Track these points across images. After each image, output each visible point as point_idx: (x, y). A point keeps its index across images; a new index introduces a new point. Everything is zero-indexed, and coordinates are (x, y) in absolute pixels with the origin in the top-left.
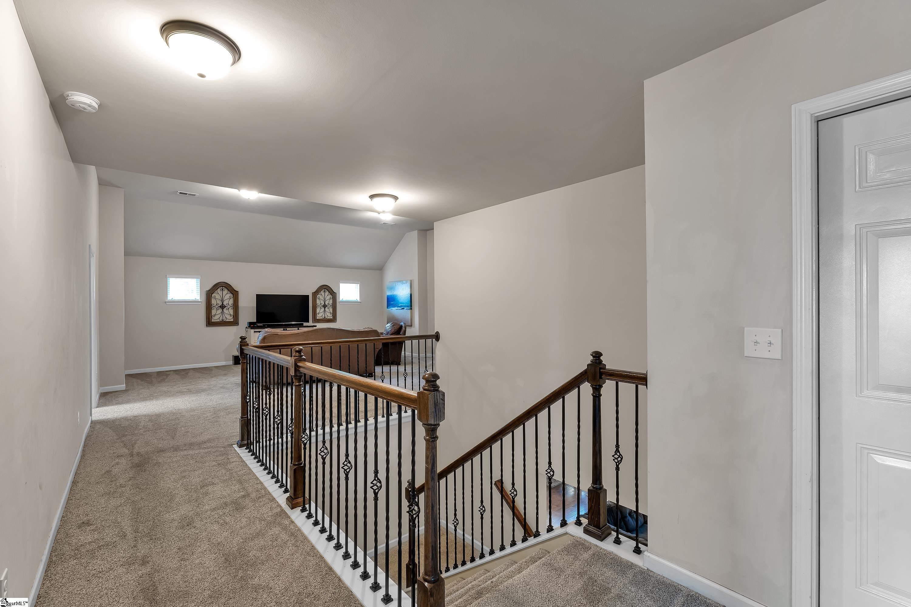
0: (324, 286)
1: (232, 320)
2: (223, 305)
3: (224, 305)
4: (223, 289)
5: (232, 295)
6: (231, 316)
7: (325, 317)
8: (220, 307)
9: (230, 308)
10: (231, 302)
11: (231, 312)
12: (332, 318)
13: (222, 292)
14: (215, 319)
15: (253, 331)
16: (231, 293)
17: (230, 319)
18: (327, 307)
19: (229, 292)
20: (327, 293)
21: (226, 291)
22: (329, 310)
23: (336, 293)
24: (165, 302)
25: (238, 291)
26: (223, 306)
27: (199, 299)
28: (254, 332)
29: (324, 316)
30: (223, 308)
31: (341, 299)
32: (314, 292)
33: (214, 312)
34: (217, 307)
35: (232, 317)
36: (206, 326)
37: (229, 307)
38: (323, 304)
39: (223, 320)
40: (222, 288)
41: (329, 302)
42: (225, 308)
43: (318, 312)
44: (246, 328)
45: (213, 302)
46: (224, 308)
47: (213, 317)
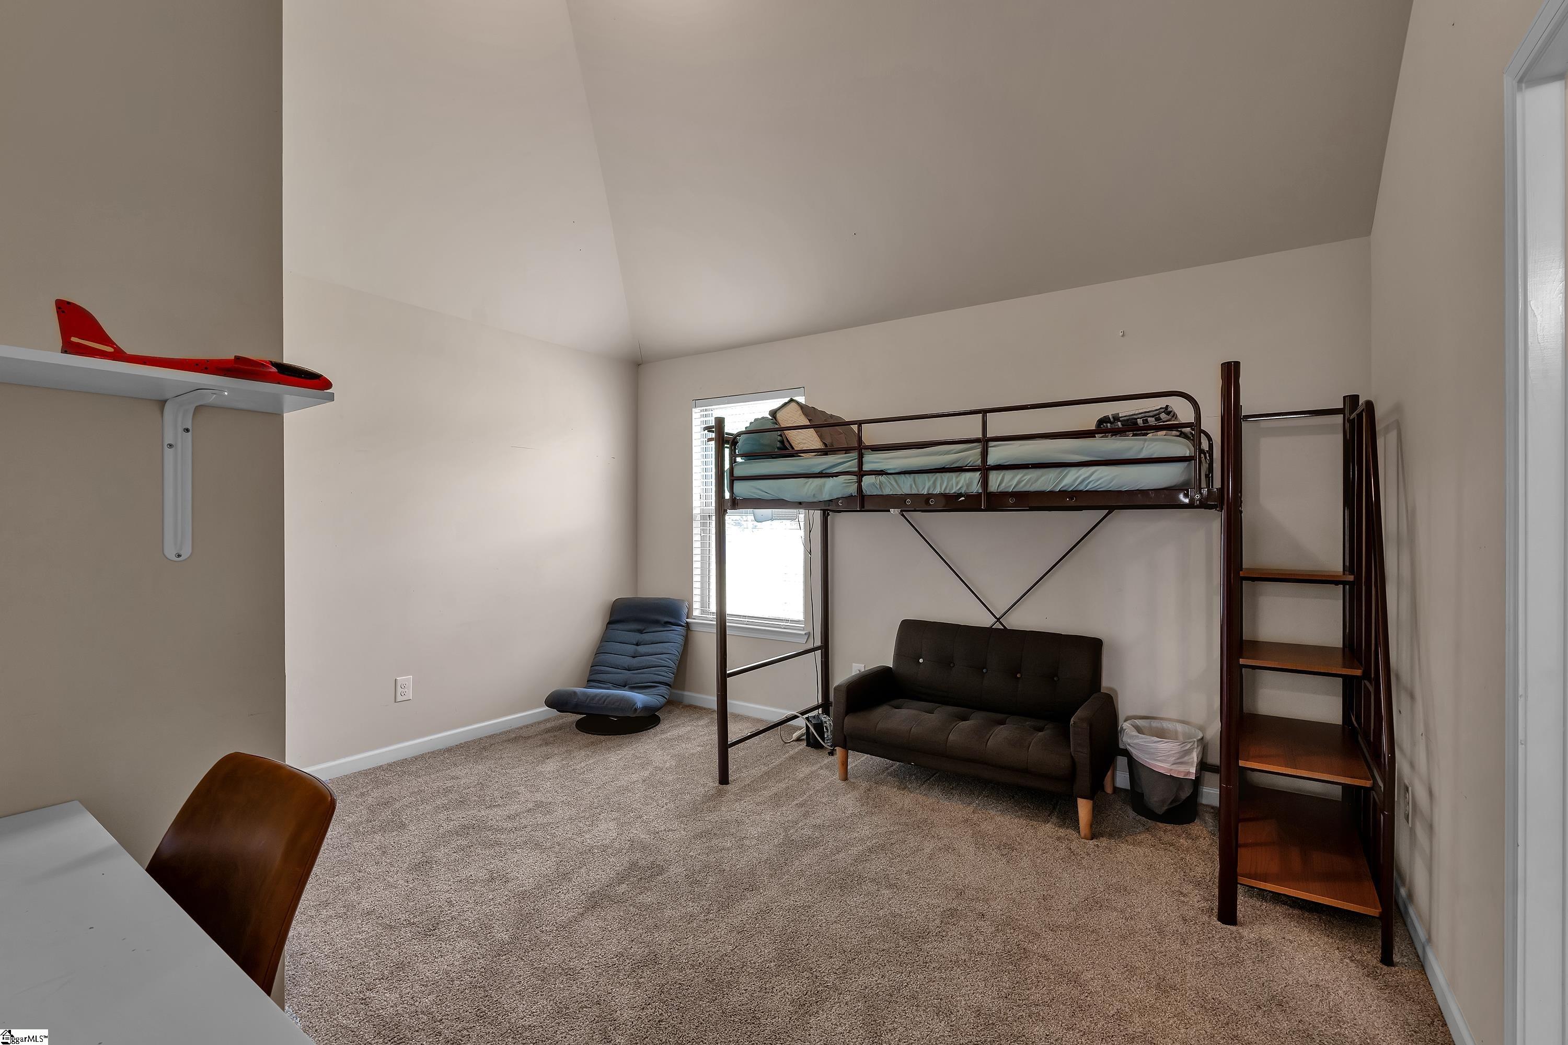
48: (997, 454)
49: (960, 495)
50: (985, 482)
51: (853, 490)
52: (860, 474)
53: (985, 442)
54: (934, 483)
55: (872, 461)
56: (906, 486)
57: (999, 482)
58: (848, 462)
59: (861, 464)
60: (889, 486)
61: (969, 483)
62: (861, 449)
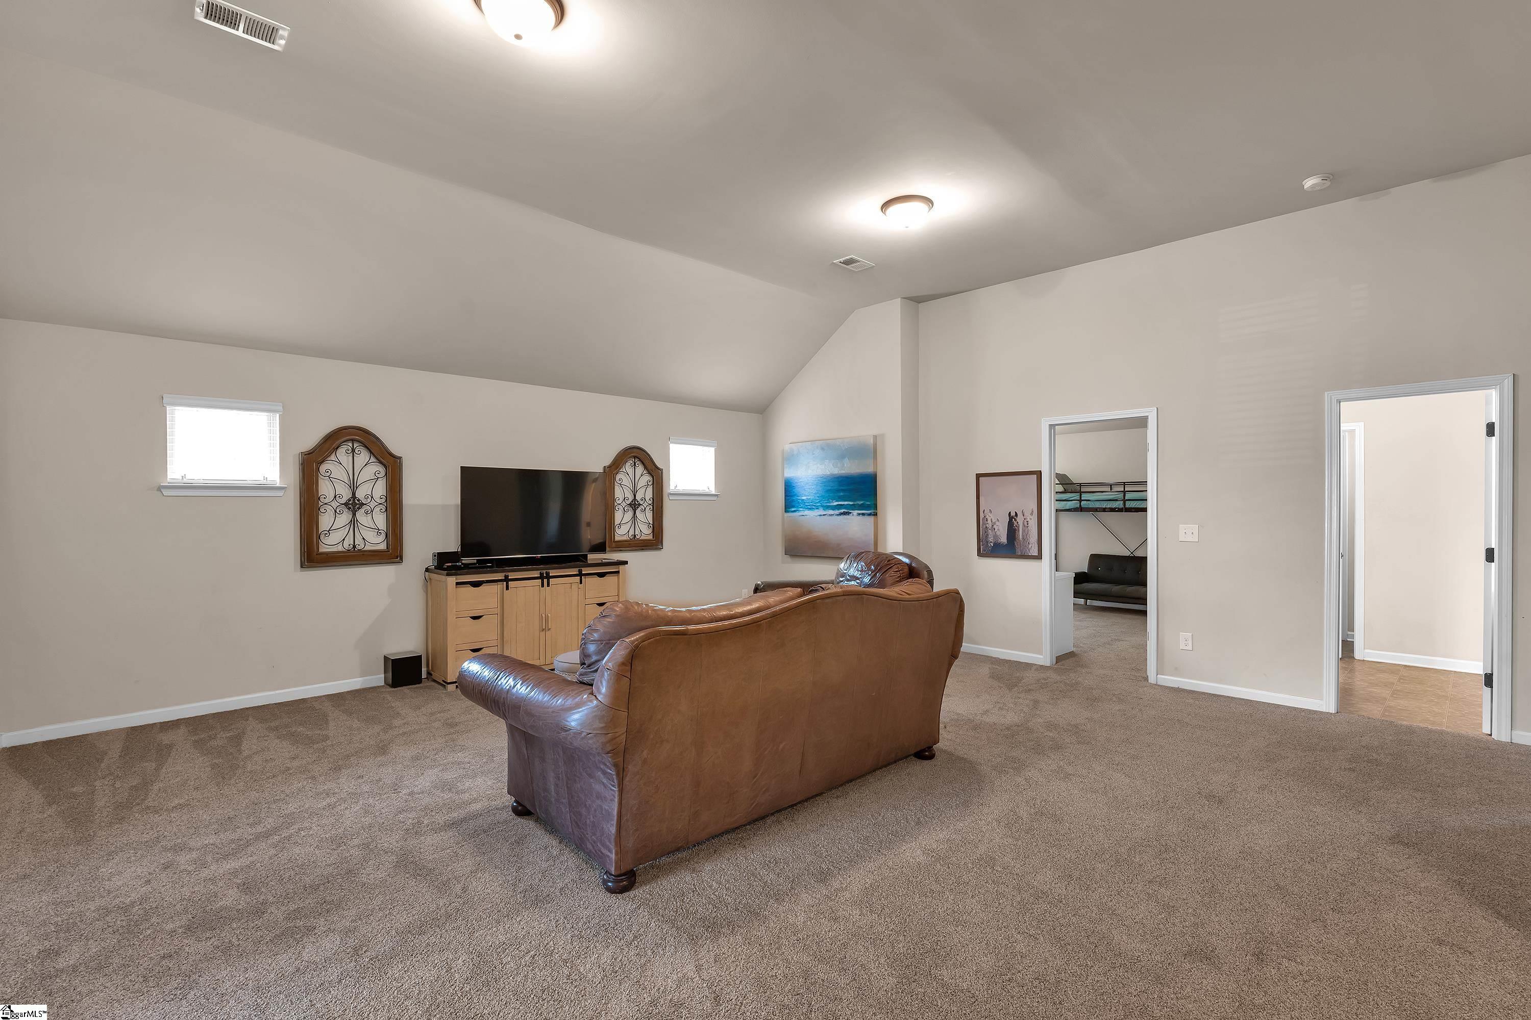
0: (635, 450)
1: (383, 547)
2: (354, 500)
3: (358, 500)
4: (353, 450)
5: (382, 470)
6: (379, 533)
7: (635, 536)
8: (346, 504)
9: (377, 509)
10: (380, 490)
11: (380, 520)
12: (651, 537)
13: (351, 458)
14: (332, 542)
15: (452, 580)
16: (381, 462)
17: (376, 541)
18: (640, 509)
19: (373, 459)
20: (640, 469)
21: (363, 456)
22: (645, 517)
23: (661, 470)
24: (160, 489)
25: (400, 458)
26: (354, 504)
27: (278, 480)
28: (457, 584)
29: (631, 533)
30: (354, 507)
31: (672, 487)
32: (610, 467)
33: (325, 521)
34: (335, 504)
35: (383, 537)
36: (302, 567)
37: (373, 504)
38: (631, 498)
39: (354, 546)
40: (350, 444)
41: (646, 494)
42: (362, 511)
43: (617, 522)
44: (427, 570)
45: (325, 489)
46: (359, 508)
47: (322, 537)
48: (1128, 496)
49: (1117, 508)
50: (1125, 505)
51: (1078, 506)
52: (1081, 500)
53: (1124, 492)
54: (1107, 504)
55: (1084, 496)
56: (1098, 505)
57: (1129, 505)
58: (1076, 496)
59: (1081, 497)
60: (1091, 505)
61: (1119, 504)
62: (1081, 493)
